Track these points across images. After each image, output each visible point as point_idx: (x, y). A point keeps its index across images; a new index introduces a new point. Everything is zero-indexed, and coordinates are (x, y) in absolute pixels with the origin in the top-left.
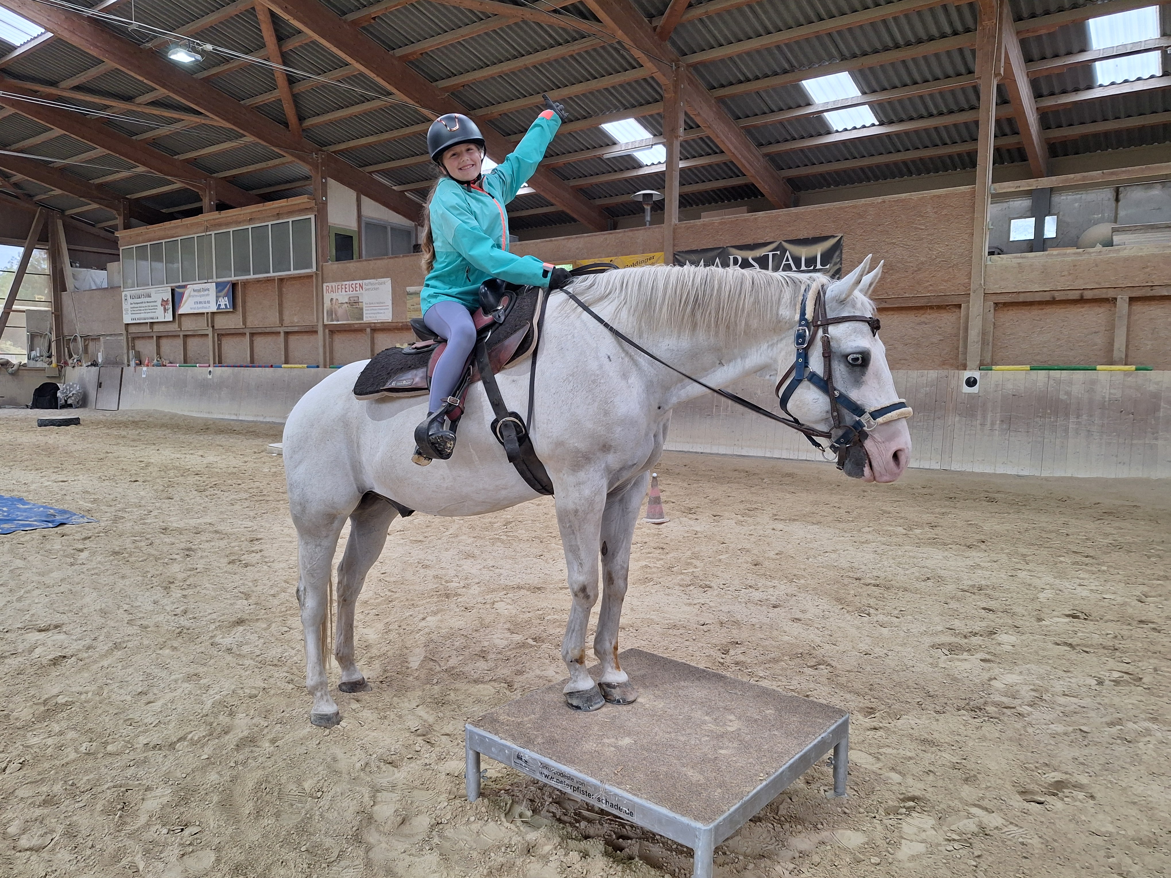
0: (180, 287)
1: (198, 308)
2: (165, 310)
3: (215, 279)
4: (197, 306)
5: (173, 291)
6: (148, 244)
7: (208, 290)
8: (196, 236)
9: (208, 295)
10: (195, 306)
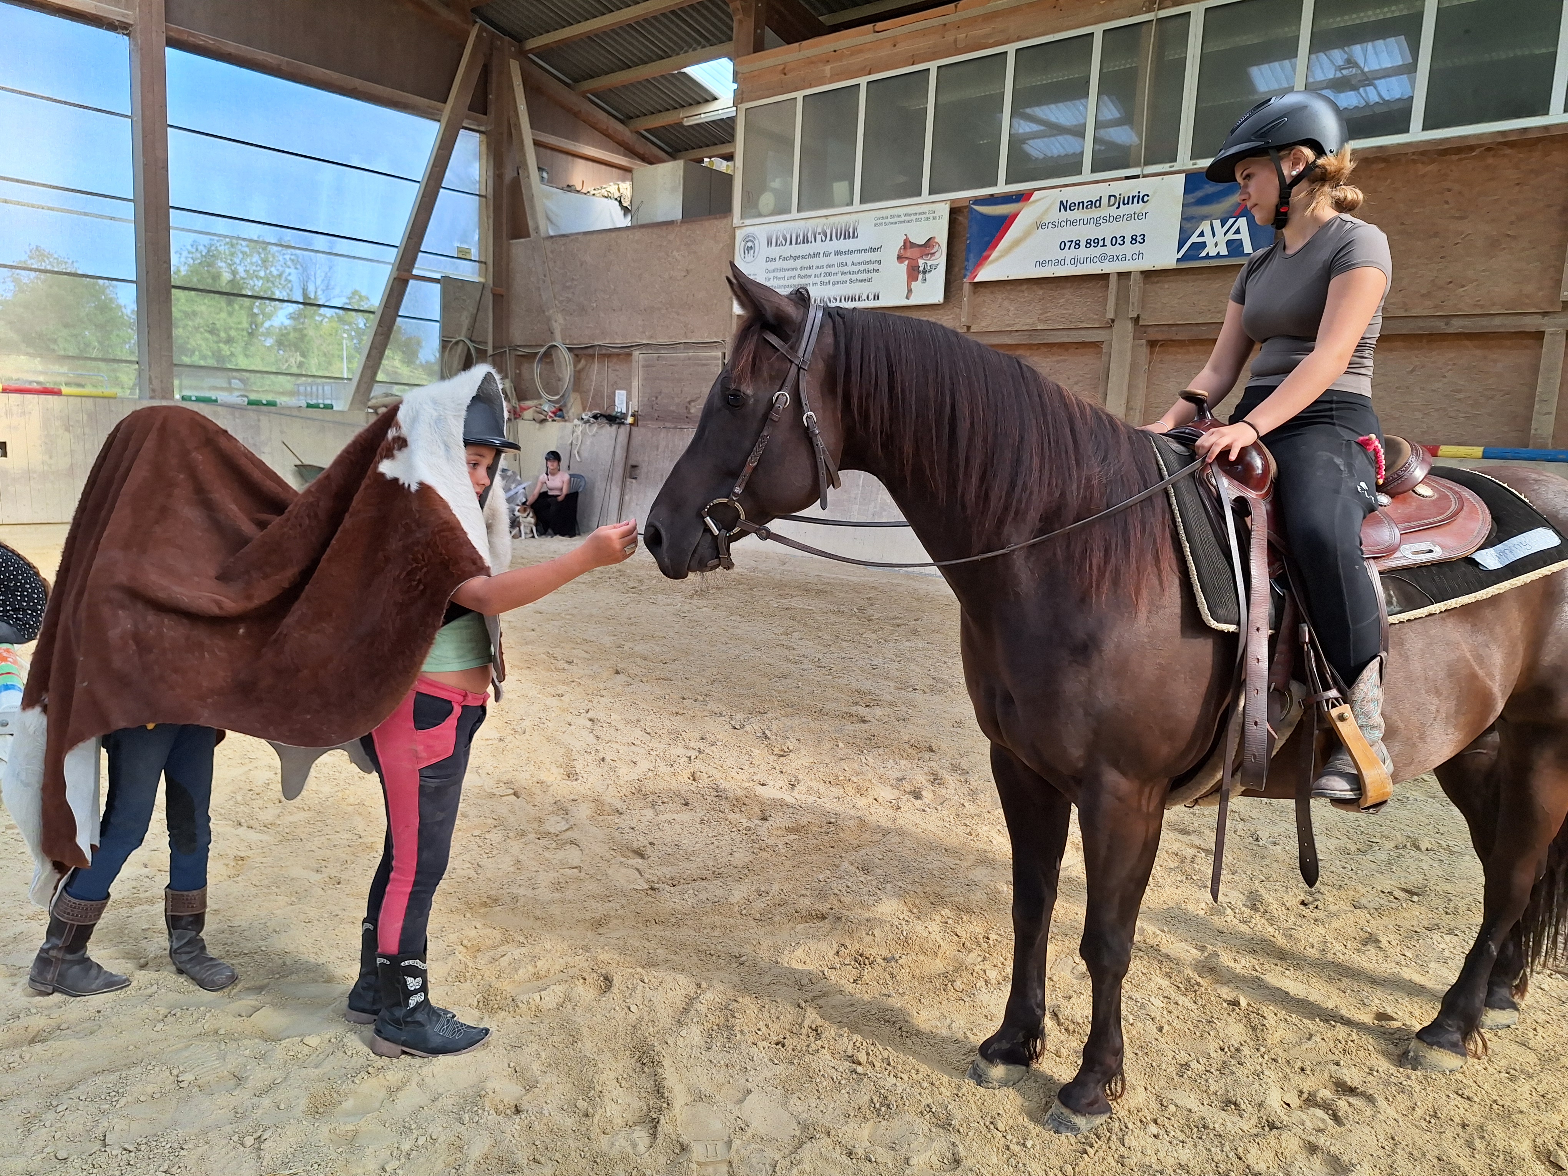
0: (992, 200)
1: (1076, 261)
2: (914, 273)
3: (1184, 160)
4: (1070, 253)
5: (955, 212)
6: (863, 81)
7: (1142, 199)
8: (1098, 30)
9: (1139, 216)
10: (1060, 255)
